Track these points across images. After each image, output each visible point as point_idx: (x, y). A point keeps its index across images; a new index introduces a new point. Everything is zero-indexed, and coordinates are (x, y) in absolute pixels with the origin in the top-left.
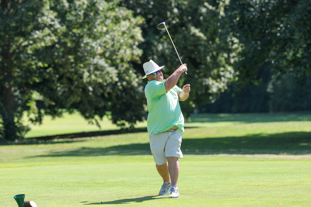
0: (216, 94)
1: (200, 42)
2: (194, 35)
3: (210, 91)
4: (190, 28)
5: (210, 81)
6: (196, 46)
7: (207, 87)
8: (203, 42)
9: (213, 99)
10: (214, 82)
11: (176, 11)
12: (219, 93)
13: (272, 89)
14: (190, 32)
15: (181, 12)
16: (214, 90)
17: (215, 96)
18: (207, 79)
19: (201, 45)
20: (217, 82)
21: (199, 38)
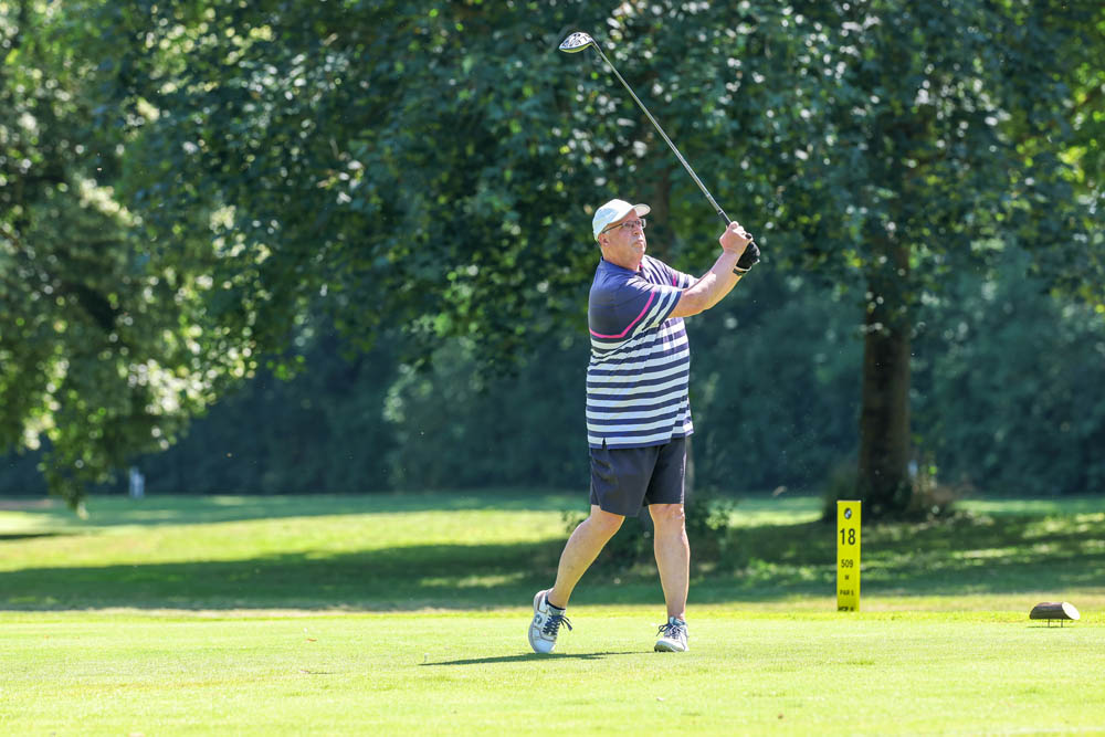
0: (177, 419)
1: (112, 236)
2: (92, 209)
3: (154, 409)
4: (78, 185)
5: (152, 373)
6: (99, 248)
7: (142, 395)
8: (123, 236)
9: (164, 437)
10: (168, 375)
11: (29, 122)
12: (185, 414)
13: (399, 410)
14: (78, 198)
15: (45, 128)
16: (168, 404)
17: (172, 426)
18: (142, 365)
19: (116, 244)
20: (177, 376)
21: (109, 221)
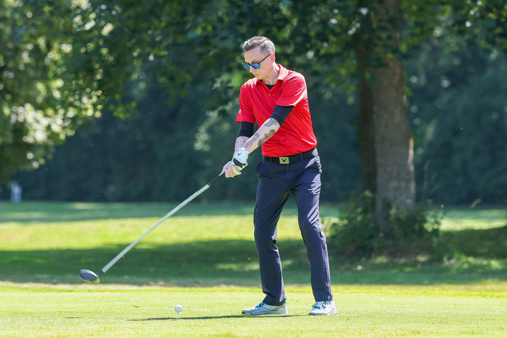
0: (45, 147)
3: (29, 139)
5: (28, 114)
7: (21, 129)
8: (8, 14)
9: (35, 159)
10: (39, 115)
12: (51, 143)
13: (206, 142)
16: (39, 135)
17: (41, 152)
18: (21, 108)
19: (3, 19)
20: (46, 115)
